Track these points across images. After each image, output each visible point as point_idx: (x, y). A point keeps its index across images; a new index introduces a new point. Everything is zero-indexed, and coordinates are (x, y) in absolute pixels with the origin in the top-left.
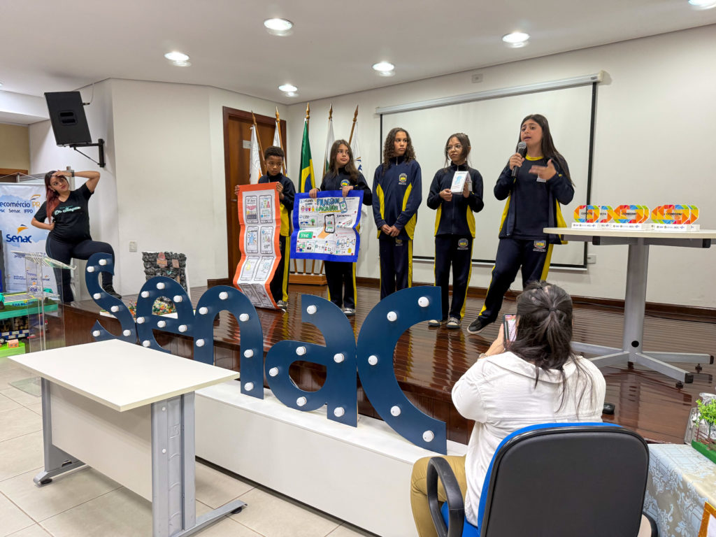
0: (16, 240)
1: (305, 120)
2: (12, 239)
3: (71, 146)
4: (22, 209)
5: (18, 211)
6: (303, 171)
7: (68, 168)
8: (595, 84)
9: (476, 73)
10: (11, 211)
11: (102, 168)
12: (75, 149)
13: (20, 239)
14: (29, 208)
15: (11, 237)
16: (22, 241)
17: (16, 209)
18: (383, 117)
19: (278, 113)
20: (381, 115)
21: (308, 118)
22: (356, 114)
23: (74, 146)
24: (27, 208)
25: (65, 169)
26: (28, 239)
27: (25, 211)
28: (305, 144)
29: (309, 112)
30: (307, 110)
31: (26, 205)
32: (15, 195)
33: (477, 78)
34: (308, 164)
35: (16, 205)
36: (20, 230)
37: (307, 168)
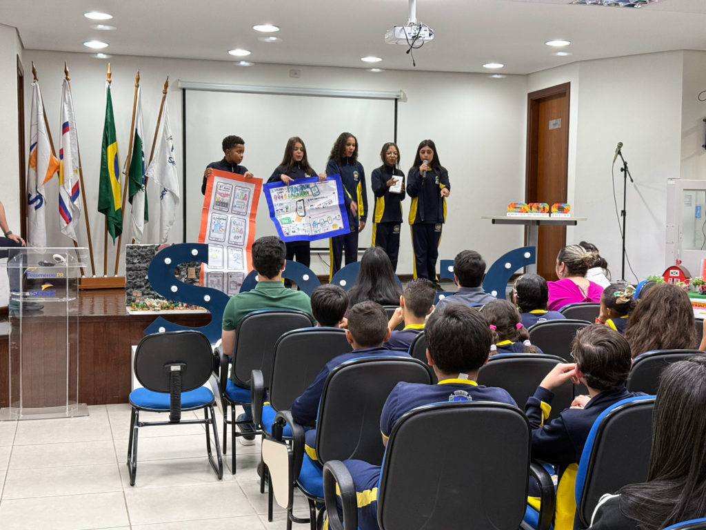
1: (107, 84)
6: (110, 148)
8: (396, 100)
9: (295, 69)
18: (187, 91)
19: (68, 70)
20: (184, 90)
21: (110, 82)
22: (166, 86)
28: (109, 114)
29: (110, 74)
30: (109, 72)
33: (296, 74)
34: (114, 140)
37: (114, 144)
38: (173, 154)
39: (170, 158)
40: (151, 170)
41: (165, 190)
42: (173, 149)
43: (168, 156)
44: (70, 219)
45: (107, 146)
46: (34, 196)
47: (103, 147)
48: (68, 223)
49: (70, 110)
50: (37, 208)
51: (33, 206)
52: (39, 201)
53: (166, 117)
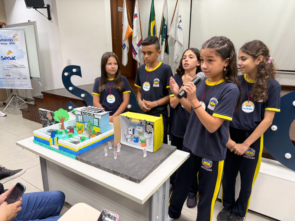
0: (7, 59)
2: (4, 59)
3: (34, 8)
4: (8, 43)
5: (6, 44)
7: (29, 21)
10: (2, 44)
11: (49, 21)
12: (36, 10)
13: (9, 58)
14: (12, 42)
15: (4, 57)
16: (11, 59)
17: (5, 42)
23: (35, 8)
24: (11, 42)
25: (28, 22)
26: (13, 58)
27: (10, 43)
28: (152, 9)
31: (10, 40)
32: (3, 35)
35: (5, 40)
36: (8, 54)
37: (154, 21)
38: (181, 24)
39: (178, 26)
40: (170, 32)
41: (176, 41)
42: (180, 21)
43: (178, 25)
44: (136, 54)
45: (151, 22)
46: (123, 45)
47: (149, 23)
48: (135, 55)
49: (137, 9)
50: (124, 49)
51: (123, 48)
52: (124, 46)
53: (179, 7)
